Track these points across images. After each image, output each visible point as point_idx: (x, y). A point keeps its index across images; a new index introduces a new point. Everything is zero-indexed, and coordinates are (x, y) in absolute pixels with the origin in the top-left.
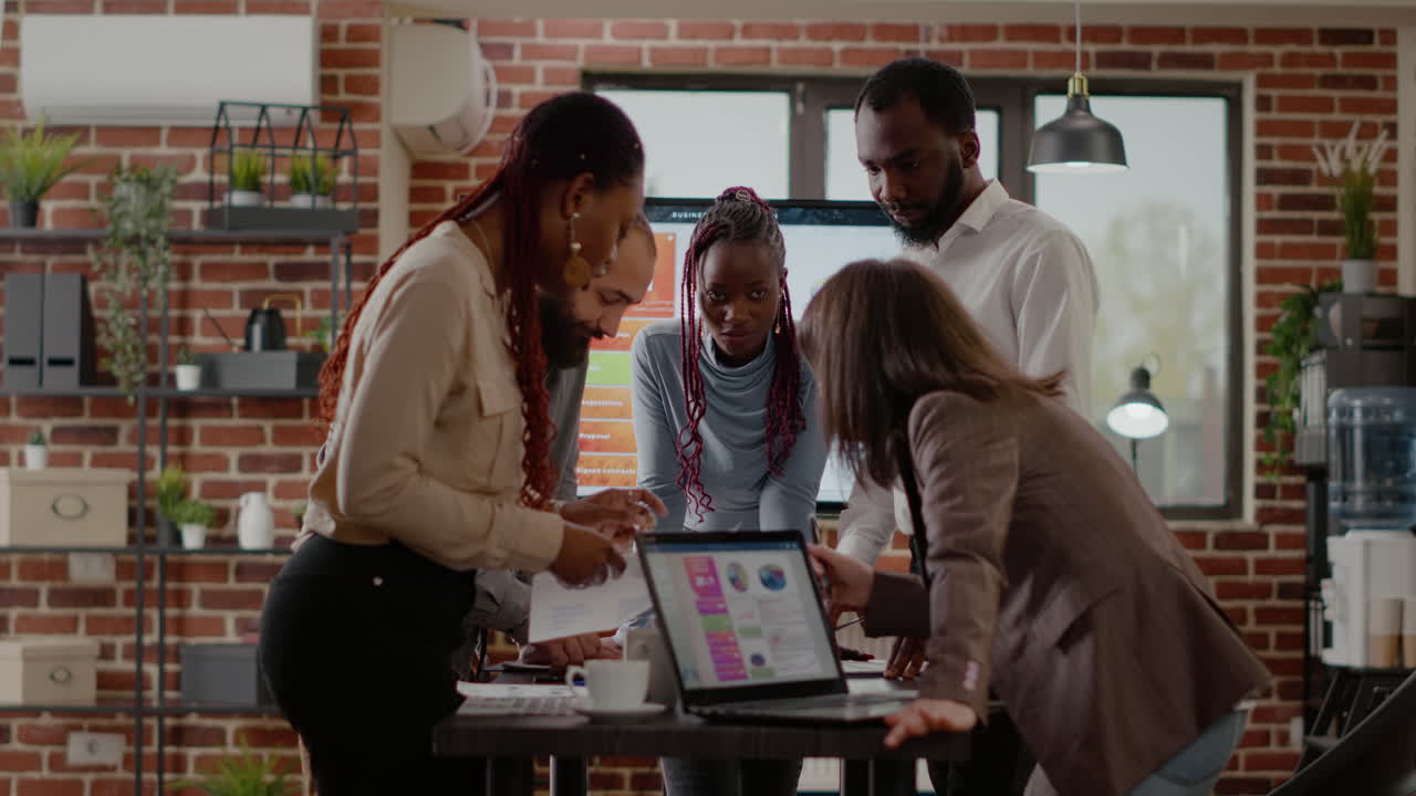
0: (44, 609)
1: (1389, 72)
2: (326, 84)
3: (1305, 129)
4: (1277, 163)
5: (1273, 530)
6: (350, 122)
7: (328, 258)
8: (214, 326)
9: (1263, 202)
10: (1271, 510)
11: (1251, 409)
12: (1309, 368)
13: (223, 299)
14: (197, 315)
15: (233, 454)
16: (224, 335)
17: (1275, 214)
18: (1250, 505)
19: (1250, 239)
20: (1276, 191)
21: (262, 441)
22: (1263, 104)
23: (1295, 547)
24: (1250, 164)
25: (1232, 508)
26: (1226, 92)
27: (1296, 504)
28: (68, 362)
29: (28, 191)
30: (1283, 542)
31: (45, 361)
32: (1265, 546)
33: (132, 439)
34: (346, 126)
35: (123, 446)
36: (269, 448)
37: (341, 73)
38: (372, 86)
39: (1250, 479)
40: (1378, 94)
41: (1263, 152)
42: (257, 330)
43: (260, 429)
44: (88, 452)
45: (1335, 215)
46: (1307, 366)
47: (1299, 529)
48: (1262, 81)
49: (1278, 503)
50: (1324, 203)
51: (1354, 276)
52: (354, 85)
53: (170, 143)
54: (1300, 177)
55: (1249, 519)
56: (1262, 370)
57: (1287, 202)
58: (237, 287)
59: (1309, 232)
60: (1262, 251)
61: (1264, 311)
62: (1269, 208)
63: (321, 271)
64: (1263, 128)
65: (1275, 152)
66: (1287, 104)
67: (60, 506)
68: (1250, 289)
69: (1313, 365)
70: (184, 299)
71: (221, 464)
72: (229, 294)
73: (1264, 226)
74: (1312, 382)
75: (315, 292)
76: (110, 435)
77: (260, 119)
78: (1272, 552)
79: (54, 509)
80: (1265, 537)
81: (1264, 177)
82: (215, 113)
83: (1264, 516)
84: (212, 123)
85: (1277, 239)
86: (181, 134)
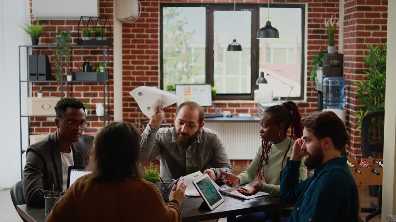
0: (41, 127)
1: (337, 3)
2: (101, 11)
3: (319, 15)
4: (312, 23)
5: (310, 103)
6: (108, 19)
7: (102, 49)
8: (76, 65)
9: (309, 32)
10: (310, 98)
11: (306, 77)
12: (319, 70)
13: (79, 59)
14: (74, 62)
15: (82, 93)
16: (78, 67)
17: (312, 34)
18: (305, 97)
19: (306, 40)
20: (312, 29)
21: (88, 90)
22: (309, 10)
23: (315, 106)
24: (306, 23)
25: (301, 98)
26: (301, 7)
27: (315, 97)
28: (43, 75)
29: (35, 37)
30: (313, 105)
31: (38, 74)
32: (309, 106)
33: (60, 90)
34: (107, 20)
35: (58, 91)
36: (90, 92)
37: (104, 8)
38: (112, 11)
39: (306, 92)
40: (335, 8)
41: (309, 21)
42: (86, 67)
43: (88, 87)
44: (50, 93)
45: (325, 34)
46: (319, 69)
47: (316, 103)
48: (309, 5)
49: (312, 97)
50: (323, 32)
51: (330, 50)
52: (107, 11)
53: (67, 24)
54: (317, 26)
55: (305, 101)
56: (308, 68)
57: (314, 32)
58: (82, 56)
59: (319, 38)
60: (309, 42)
61: (309, 56)
62: (310, 33)
63: (101, 52)
64: (309, 15)
65: (312, 20)
66: (315, 10)
67: (44, 106)
68: (306, 51)
69: (320, 69)
70: (71, 59)
71: (80, 95)
72: (81, 58)
73: (309, 37)
74: (320, 73)
75: (99, 57)
76: (55, 89)
77: (81, 19)
78: (310, 108)
79: (43, 107)
80: (309, 104)
81: (309, 26)
82: (80, 18)
83: (308, 100)
84: (79, 20)
85: (312, 40)
86: (69, 22)
